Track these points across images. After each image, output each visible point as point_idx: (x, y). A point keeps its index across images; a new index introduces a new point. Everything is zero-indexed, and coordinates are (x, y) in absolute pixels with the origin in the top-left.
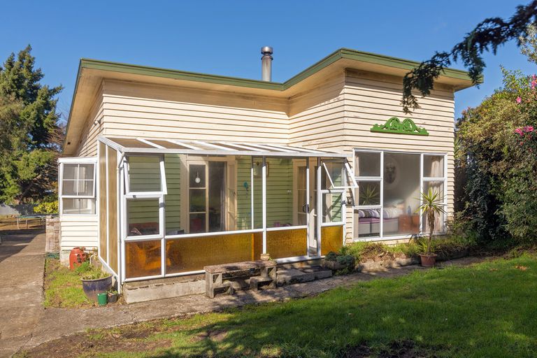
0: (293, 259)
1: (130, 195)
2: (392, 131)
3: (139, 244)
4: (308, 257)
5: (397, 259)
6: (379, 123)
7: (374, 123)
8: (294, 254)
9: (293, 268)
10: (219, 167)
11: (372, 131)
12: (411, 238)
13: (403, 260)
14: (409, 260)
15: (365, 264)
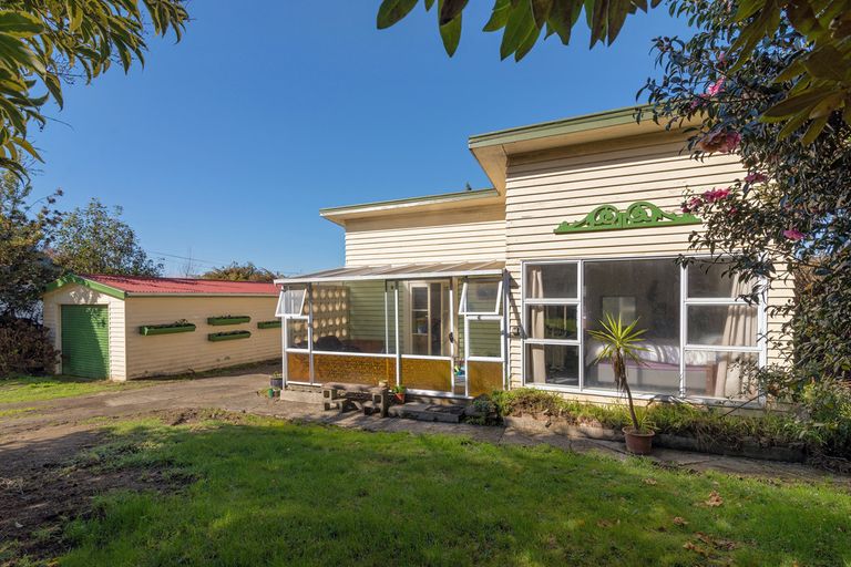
0: (431, 393)
2: (601, 227)
4: (450, 395)
5: (583, 426)
6: (571, 220)
7: (561, 220)
8: (435, 388)
9: (431, 402)
11: (557, 233)
12: (652, 400)
13: (594, 429)
14: (609, 432)
15: (516, 419)
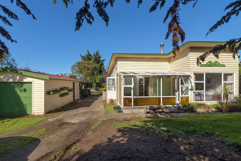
0: (171, 106)
1: (124, 86)
2: (209, 66)
3: (127, 98)
4: (176, 106)
5: (211, 109)
6: (204, 63)
9: (170, 108)
10: (147, 79)
11: (200, 66)
12: (218, 103)
13: (214, 110)
14: (217, 110)
15: (198, 110)
